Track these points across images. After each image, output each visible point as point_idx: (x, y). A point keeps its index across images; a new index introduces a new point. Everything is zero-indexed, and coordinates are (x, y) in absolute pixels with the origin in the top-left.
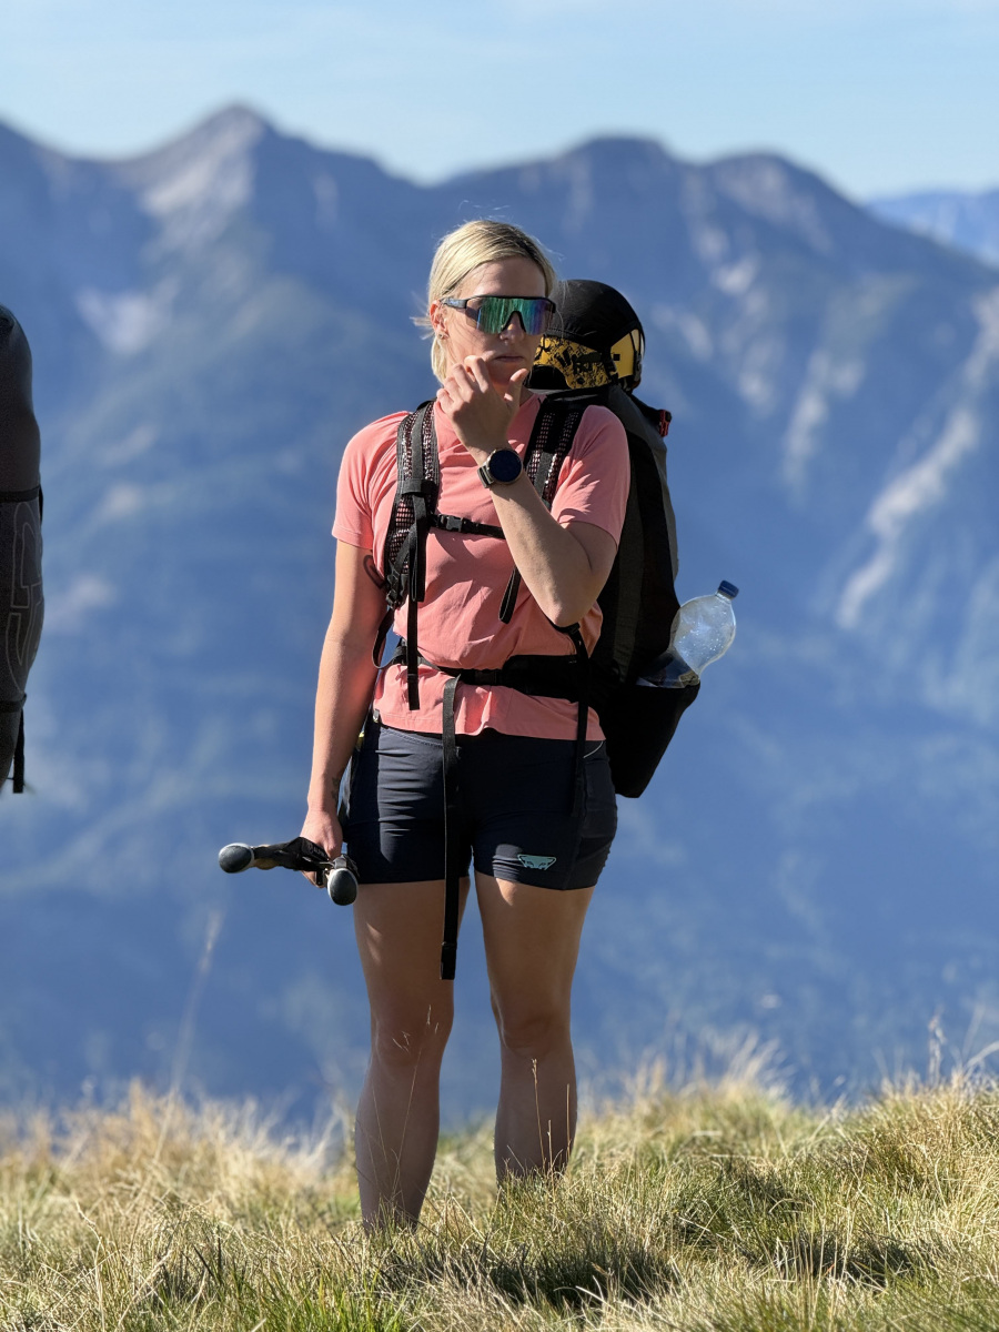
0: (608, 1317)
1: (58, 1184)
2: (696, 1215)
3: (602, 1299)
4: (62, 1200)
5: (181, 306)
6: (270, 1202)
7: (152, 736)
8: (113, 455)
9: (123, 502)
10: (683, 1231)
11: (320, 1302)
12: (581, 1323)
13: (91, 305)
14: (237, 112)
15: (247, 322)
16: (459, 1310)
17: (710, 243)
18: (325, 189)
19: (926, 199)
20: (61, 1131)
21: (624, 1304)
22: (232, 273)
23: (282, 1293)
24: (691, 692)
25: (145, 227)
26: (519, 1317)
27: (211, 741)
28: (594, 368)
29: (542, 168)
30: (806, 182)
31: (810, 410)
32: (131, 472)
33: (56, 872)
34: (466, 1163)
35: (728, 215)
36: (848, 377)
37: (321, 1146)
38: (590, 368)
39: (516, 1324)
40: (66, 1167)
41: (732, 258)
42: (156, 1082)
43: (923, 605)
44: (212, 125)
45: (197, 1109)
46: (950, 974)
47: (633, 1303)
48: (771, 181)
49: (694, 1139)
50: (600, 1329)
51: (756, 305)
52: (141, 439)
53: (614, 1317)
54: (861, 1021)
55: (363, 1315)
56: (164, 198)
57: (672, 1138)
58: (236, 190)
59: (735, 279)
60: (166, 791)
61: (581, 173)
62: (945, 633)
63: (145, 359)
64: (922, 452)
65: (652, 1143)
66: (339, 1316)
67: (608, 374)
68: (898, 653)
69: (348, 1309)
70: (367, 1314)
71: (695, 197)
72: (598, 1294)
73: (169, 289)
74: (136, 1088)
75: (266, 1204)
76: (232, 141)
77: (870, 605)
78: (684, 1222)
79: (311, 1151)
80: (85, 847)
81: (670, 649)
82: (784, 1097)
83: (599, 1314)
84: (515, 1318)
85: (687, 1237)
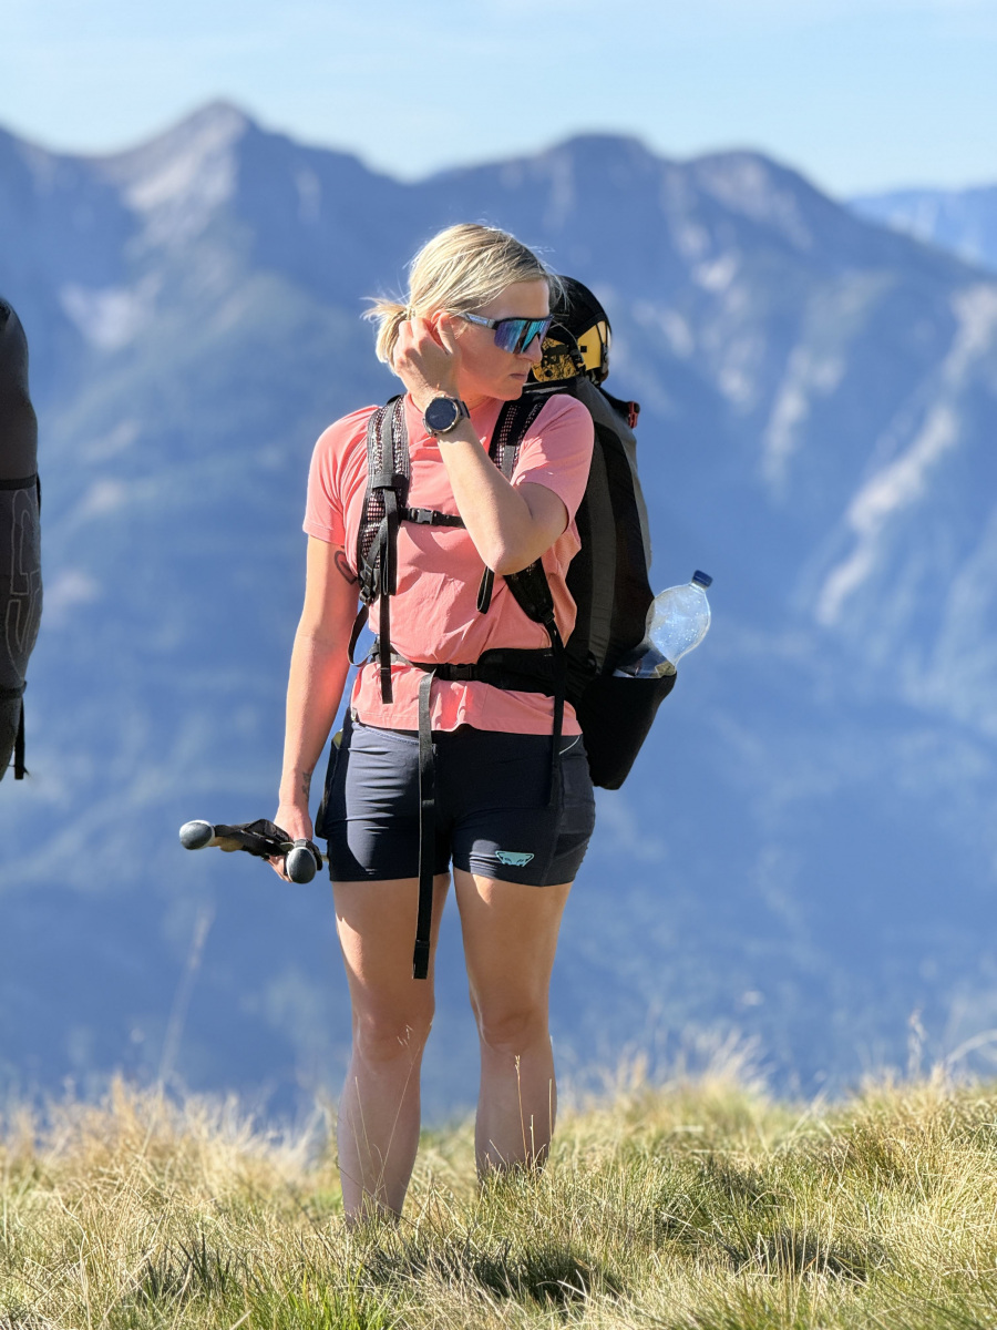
0: (591, 1312)
1: (42, 1178)
2: (677, 1210)
3: (585, 1294)
4: (46, 1194)
5: (163, 302)
6: (254, 1197)
7: (135, 731)
8: (96, 451)
9: (105, 497)
10: (665, 1225)
11: (304, 1295)
12: (564, 1317)
13: (74, 301)
14: (220, 108)
15: (230, 317)
16: (442, 1304)
17: (691, 240)
18: (308, 186)
19: (907, 197)
20: (44, 1125)
21: (607, 1298)
22: (215, 269)
23: (266, 1288)
24: (667, 682)
25: (129, 223)
26: (502, 1312)
27: (194, 735)
28: (562, 360)
29: (523, 164)
30: (786, 179)
31: (790, 407)
32: (115, 468)
33: (38, 867)
34: (448, 1158)
35: (709, 212)
36: (828, 374)
37: (303, 1142)
38: (558, 361)
39: (499, 1319)
40: (49, 1162)
41: (713, 253)
42: (138, 1075)
43: (903, 602)
44: (195, 121)
45: (180, 1104)
46: (929, 969)
47: (615, 1297)
48: (752, 178)
49: (675, 1135)
50: (582, 1323)
51: (737, 302)
52: (125, 435)
53: (596, 1311)
54: (840, 1017)
55: (347, 1309)
56: (146, 194)
57: (653, 1131)
58: (219, 185)
59: (716, 276)
60: (149, 786)
61: (563, 170)
62: (924, 630)
63: (127, 355)
64: (901, 449)
65: (634, 1138)
66: (322, 1310)
67: (575, 365)
68: (878, 650)
69: (331, 1303)
70: (351, 1308)
71: (676, 194)
72: (581, 1289)
73: (151, 285)
74: (117, 1082)
75: (250, 1199)
76: (216, 137)
77: (850, 602)
78: (665, 1216)
79: (293, 1146)
80: (68, 843)
81: (645, 639)
82: (762, 1093)
83: (582, 1309)
84: (498, 1312)
85: (669, 1231)
